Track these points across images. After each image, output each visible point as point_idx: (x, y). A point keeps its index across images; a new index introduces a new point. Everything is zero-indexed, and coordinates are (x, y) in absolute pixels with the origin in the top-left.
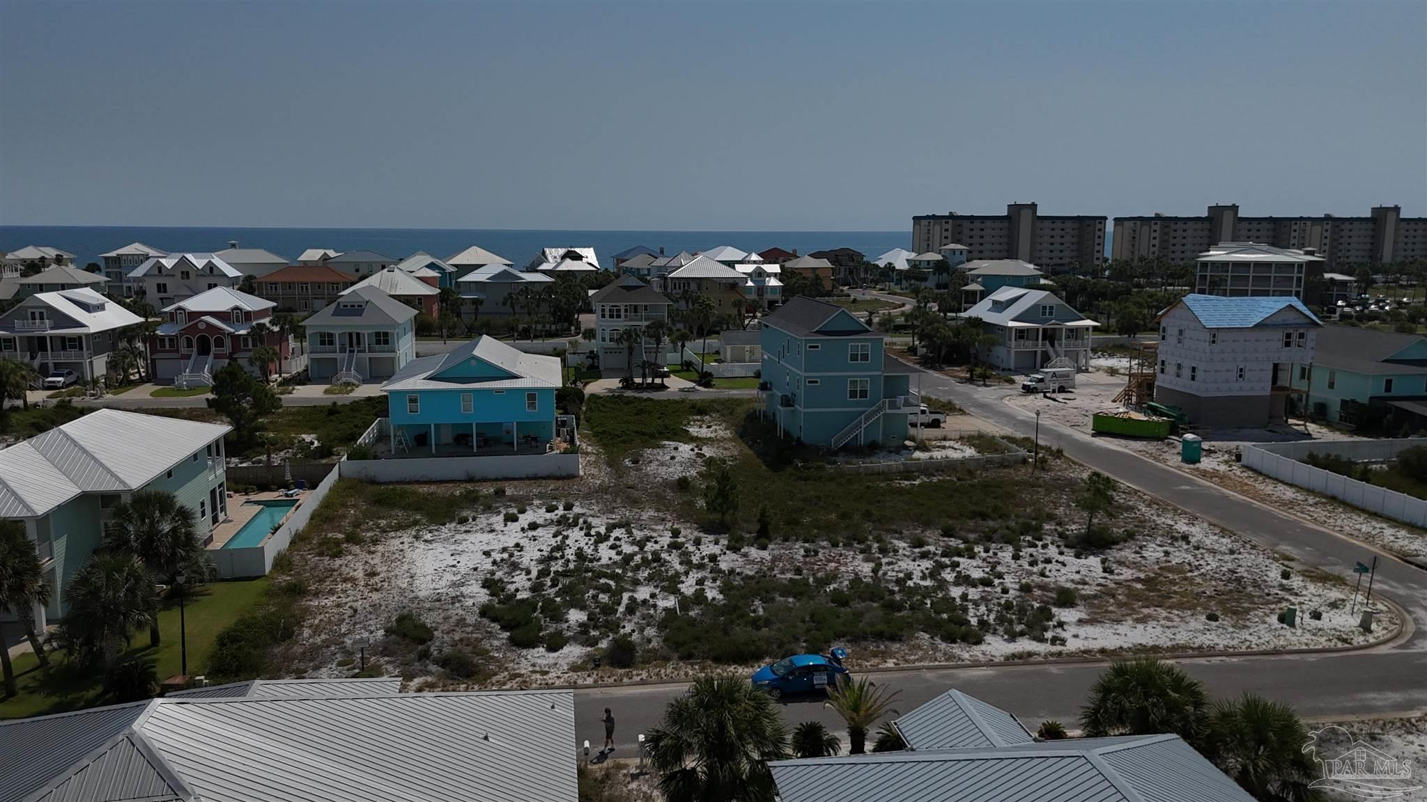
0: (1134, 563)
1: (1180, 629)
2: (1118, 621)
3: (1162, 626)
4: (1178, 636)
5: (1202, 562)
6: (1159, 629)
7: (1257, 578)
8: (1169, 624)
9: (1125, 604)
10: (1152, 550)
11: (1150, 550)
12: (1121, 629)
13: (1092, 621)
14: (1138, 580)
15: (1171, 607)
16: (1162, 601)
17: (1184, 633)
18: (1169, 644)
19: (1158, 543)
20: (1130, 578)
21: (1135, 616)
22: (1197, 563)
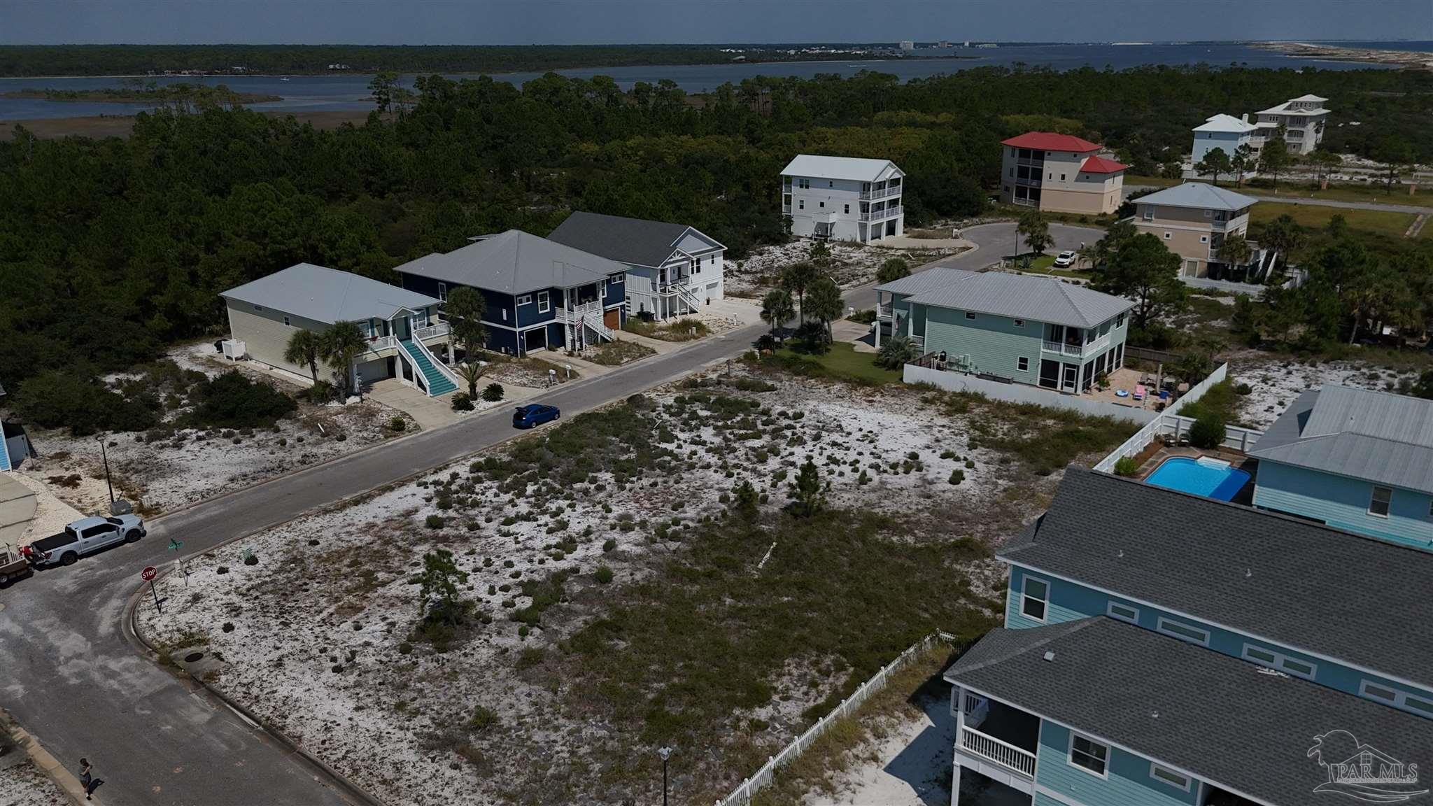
0: (392, 605)
1: (340, 525)
2: (389, 520)
3: (354, 524)
4: (341, 519)
5: (317, 630)
6: (356, 521)
7: (262, 619)
8: (348, 529)
9: (387, 543)
10: (375, 634)
11: (378, 633)
12: (384, 514)
13: (408, 514)
14: (384, 584)
15: (349, 549)
16: (357, 556)
17: (337, 523)
18: (347, 511)
19: (371, 650)
20: (392, 585)
21: (376, 529)
22: (324, 628)
